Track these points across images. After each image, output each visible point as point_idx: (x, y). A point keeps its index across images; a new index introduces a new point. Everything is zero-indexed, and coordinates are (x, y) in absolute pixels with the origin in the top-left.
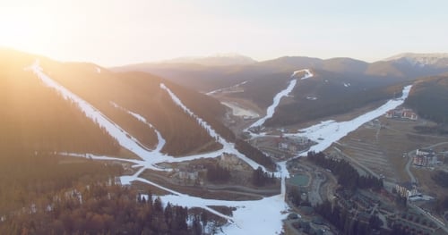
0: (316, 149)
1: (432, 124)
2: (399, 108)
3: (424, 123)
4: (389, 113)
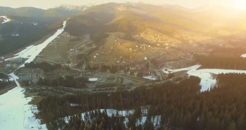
1: (75, 37)
2: (63, 33)
3: (73, 37)
4: (59, 36)
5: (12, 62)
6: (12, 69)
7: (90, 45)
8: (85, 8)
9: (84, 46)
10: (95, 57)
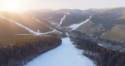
0: (73, 30)
1: (95, 24)
2: (89, 21)
3: (93, 24)
4: (87, 22)
5: (68, 29)
6: (67, 31)
7: (102, 29)
8: (102, 11)
9: (99, 28)
10: (104, 34)
